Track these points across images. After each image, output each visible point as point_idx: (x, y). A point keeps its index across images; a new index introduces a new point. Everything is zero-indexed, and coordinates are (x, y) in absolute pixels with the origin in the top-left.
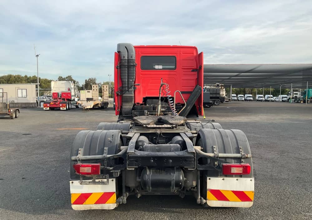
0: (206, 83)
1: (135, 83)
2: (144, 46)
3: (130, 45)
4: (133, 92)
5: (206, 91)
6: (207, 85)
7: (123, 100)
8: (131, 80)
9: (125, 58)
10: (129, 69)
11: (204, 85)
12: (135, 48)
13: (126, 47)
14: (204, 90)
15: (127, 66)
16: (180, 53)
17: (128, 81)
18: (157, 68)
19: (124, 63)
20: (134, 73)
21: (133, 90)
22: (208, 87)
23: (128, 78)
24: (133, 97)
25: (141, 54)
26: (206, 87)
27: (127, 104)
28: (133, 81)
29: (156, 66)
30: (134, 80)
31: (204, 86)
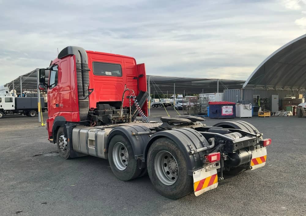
0: (25, 88)
2: (93, 52)
3: (83, 49)
5: (26, 96)
6: (26, 90)
7: (80, 106)
8: (87, 85)
9: (79, 63)
10: (84, 73)
11: (23, 89)
12: (87, 52)
13: (79, 51)
14: (23, 95)
15: (81, 71)
16: (124, 62)
17: (83, 86)
18: (107, 74)
19: (78, 67)
20: (88, 78)
22: (28, 92)
23: (83, 83)
24: (89, 103)
26: (26, 92)
27: (84, 110)
29: (106, 72)
30: (89, 85)
31: (23, 91)
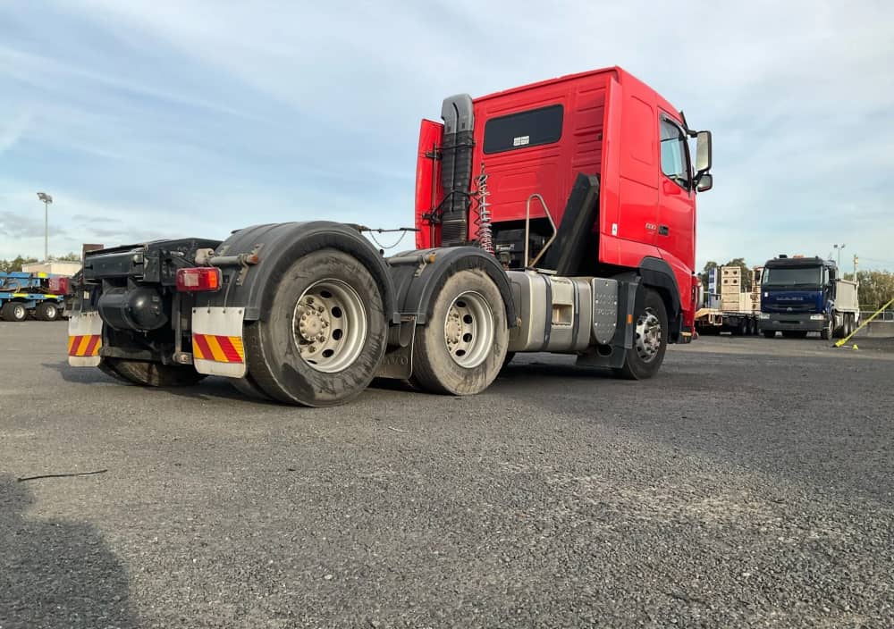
1: (469, 189)
3: (463, 97)
4: (464, 212)
8: (460, 184)
9: (451, 132)
10: (459, 156)
12: (473, 103)
13: (454, 104)
15: (454, 150)
16: (575, 94)
18: (517, 145)
19: (448, 144)
20: (467, 165)
21: (464, 207)
23: (455, 180)
24: (465, 227)
25: (487, 115)
28: (463, 185)
29: (515, 139)
30: (467, 182)
